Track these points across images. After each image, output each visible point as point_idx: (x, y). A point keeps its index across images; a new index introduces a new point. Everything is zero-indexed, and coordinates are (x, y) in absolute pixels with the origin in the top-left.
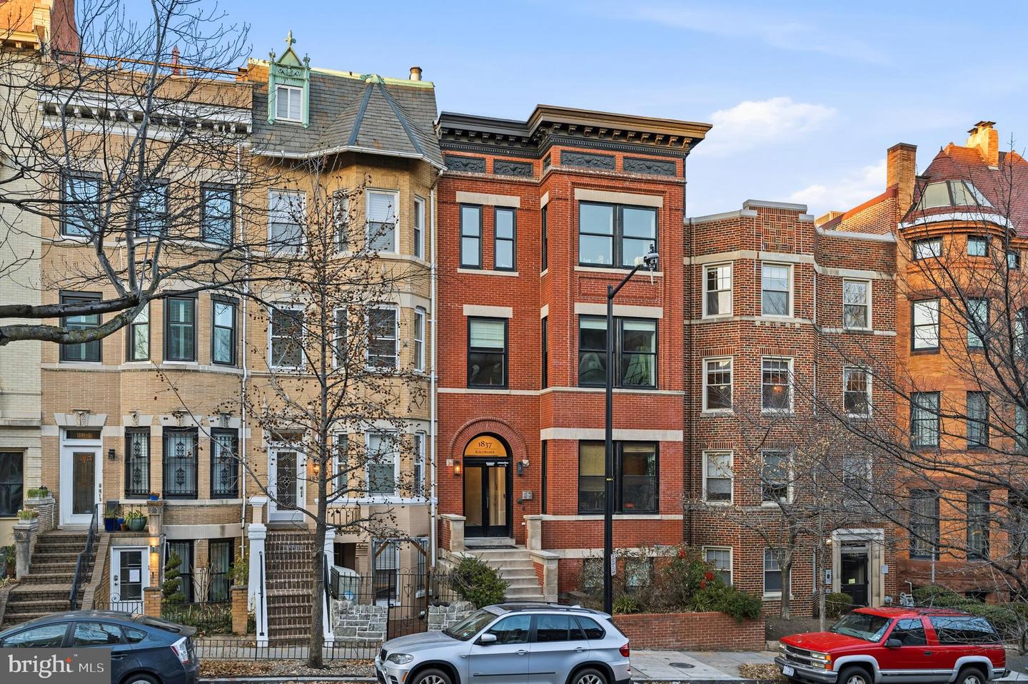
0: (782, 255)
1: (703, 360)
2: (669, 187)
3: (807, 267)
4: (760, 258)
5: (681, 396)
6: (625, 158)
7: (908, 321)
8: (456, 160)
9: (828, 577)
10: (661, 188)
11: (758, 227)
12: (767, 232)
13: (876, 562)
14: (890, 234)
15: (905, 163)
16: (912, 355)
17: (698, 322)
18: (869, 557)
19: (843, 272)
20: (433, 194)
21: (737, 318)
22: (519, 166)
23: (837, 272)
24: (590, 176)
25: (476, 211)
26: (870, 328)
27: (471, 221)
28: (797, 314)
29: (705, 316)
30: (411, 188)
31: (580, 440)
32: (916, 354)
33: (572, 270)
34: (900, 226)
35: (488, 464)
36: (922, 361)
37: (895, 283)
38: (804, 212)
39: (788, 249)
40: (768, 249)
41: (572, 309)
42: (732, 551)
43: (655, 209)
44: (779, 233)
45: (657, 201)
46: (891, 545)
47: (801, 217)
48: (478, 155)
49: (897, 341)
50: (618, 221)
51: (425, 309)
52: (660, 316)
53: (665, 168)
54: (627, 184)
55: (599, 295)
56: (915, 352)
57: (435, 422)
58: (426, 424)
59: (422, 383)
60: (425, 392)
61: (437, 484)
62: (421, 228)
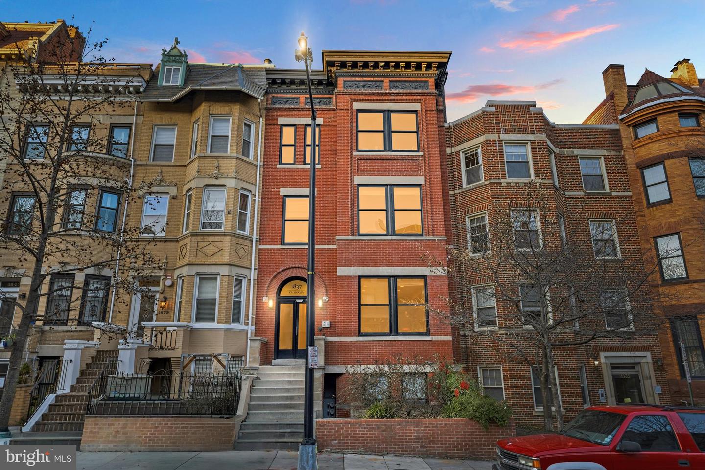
0: (519, 135)
1: (466, 217)
2: (425, 97)
3: (541, 143)
4: (501, 139)
5: (443, 240)
6: (390, 82)
7: (640, 183)
8: (279, 99)
9: (602, 396)
10: (418, 97)
11: (497, 117)
12: (504, 121)
13: (647, 382)
14: (614, 124)
15: (616, 76)
16: (648, 208)
17: (460, 191)
18: (641, 377)
19: (576, 152)
20: (262, 121)
21: (487, 182)
22: (323, 100)
23: (573, 152)
24: (365, 94)
25: (293, 129)
26: (608, 190)
27: (288, 135)
28: (537, 176)
29: (465, 186)
30: (240, 113)
31: (359, 276)
32: (652, 207)
33: (352, 155)
34: (620, 117)
35: (298, 301)
36: (658, 211)
37: (624, 157)
38: (534, 106)
39: (525, 132)
40: (506, 132)
41: (352, 181)
42: (501, 369)
43: (415, 112)
44: (515, 121)
45: (417, 107)
46: (660, 366)
47: (532, 109)
48: (294, 95)
49: (634, 199)
50: (388, 122)
51: (251, 191)
52: (423, 183)
53: (421, 85)
54: (393, 97)
55: (374, 171)
56: (650, 205)
57: (255, 269)
58: (248, 270)
59: (246, 241)
60: (247, 248)
61: (254, 316)
62: (251, 141)
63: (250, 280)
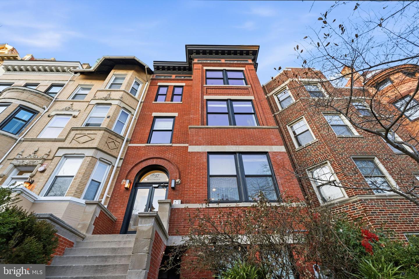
1: (287, 126)
2: (247, 65)
4: (300, 80)
6: (225, 60)
8: (160, 77)
10: (243, 65)
17: (278, 113)
20: (148, 83)
21: (298, 100)
22: (187, 77)
24: (210, 64)
29: (281, 110)
30: (133, 74)
31: (208, 152)
33: (202, 86)
35: (154, 186)
45: (243, 69)
48: (169, 75)
50: (225, 75)
51: (130, 112)
52: (253, 98)
54: (227, 65)
55: (218, 93)
57: (121, 159)
58: (115, 159)
59: (118, 139)
60: (118, 144)
61: (110, 196)
62: (138, 90)
63: (114, 166)
